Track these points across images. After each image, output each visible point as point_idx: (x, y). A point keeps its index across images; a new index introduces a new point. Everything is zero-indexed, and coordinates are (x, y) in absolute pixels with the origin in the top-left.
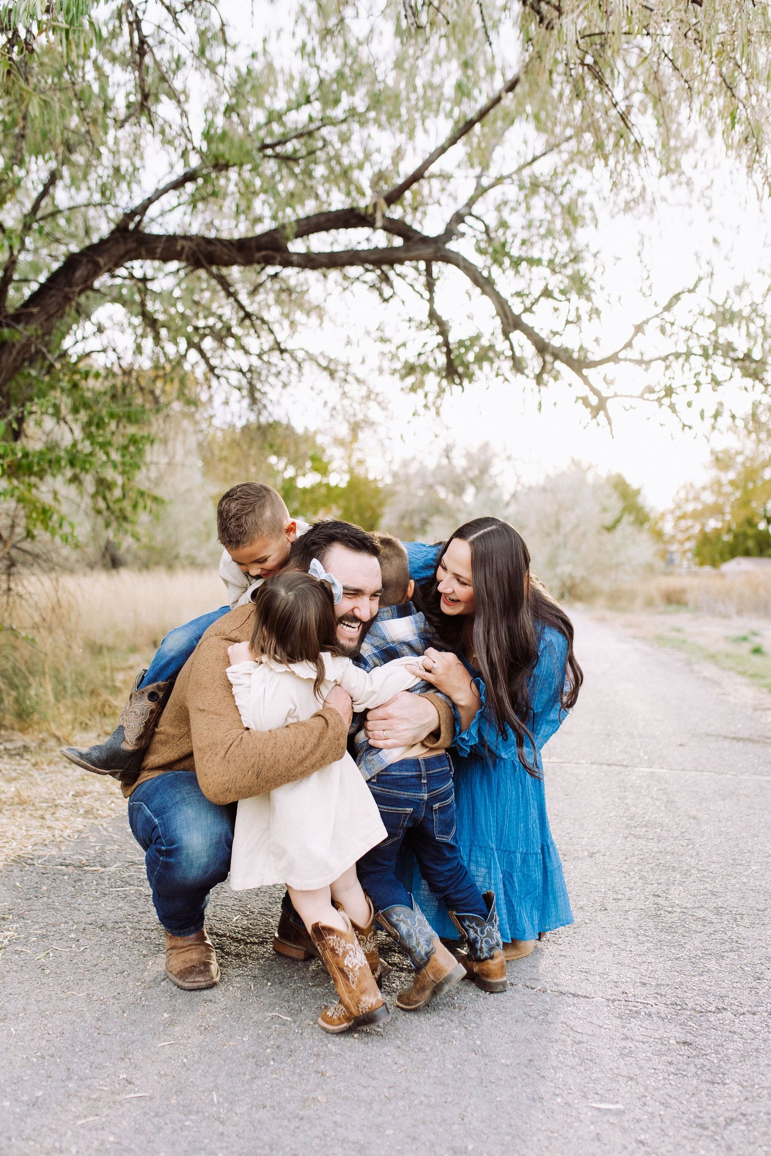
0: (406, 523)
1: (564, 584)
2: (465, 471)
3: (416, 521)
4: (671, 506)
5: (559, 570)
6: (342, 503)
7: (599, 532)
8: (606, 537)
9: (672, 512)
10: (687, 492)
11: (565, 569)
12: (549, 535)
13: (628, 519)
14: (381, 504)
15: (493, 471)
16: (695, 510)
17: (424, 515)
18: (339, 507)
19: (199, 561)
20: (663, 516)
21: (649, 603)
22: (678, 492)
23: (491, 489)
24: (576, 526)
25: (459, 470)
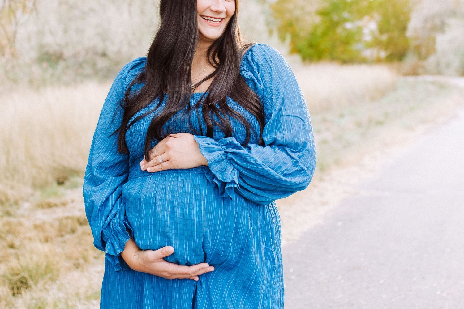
0: (428, 25)
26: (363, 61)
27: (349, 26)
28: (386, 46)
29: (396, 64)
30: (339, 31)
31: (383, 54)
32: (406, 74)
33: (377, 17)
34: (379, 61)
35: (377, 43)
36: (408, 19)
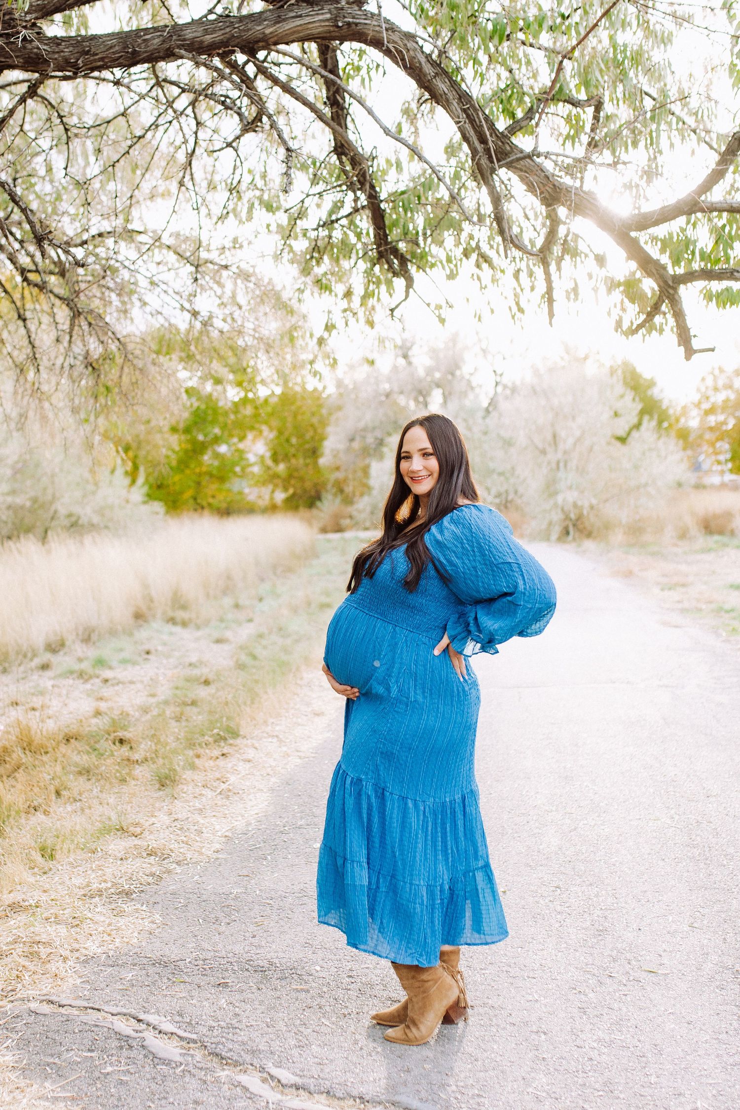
0: (356, 445)
1: (567, 518)
2: (429, 371)
3: (370, 439)
4: (696, 397)
5: (560, 499)
6: (275, 423)
7: (609, 444)
8: (619, 449)
9: (698, 405)
10: (715, 379)
11: (567, 497)
12: (544, 452)
13: (649, 425)
14: (324, 423)
15: (466, 370)
16: (726, 401)
17: (378, 434)
18: (271, 429)
19: (84, 520)
20: (685, 410)
21: (683, 535)
22: (703, 379)
23: (464, 394)
24: (578, 440)
25: (421, 373)
26: (250, 510)
27: (223, 449)
28: (286, 482)
29: (303, 512)
30: (206, 458)
31: (280, 496)
32: (324, 530)
33: (269, 434)
34: (272, 508)
35: (271, 478)
36: (322, 439)
